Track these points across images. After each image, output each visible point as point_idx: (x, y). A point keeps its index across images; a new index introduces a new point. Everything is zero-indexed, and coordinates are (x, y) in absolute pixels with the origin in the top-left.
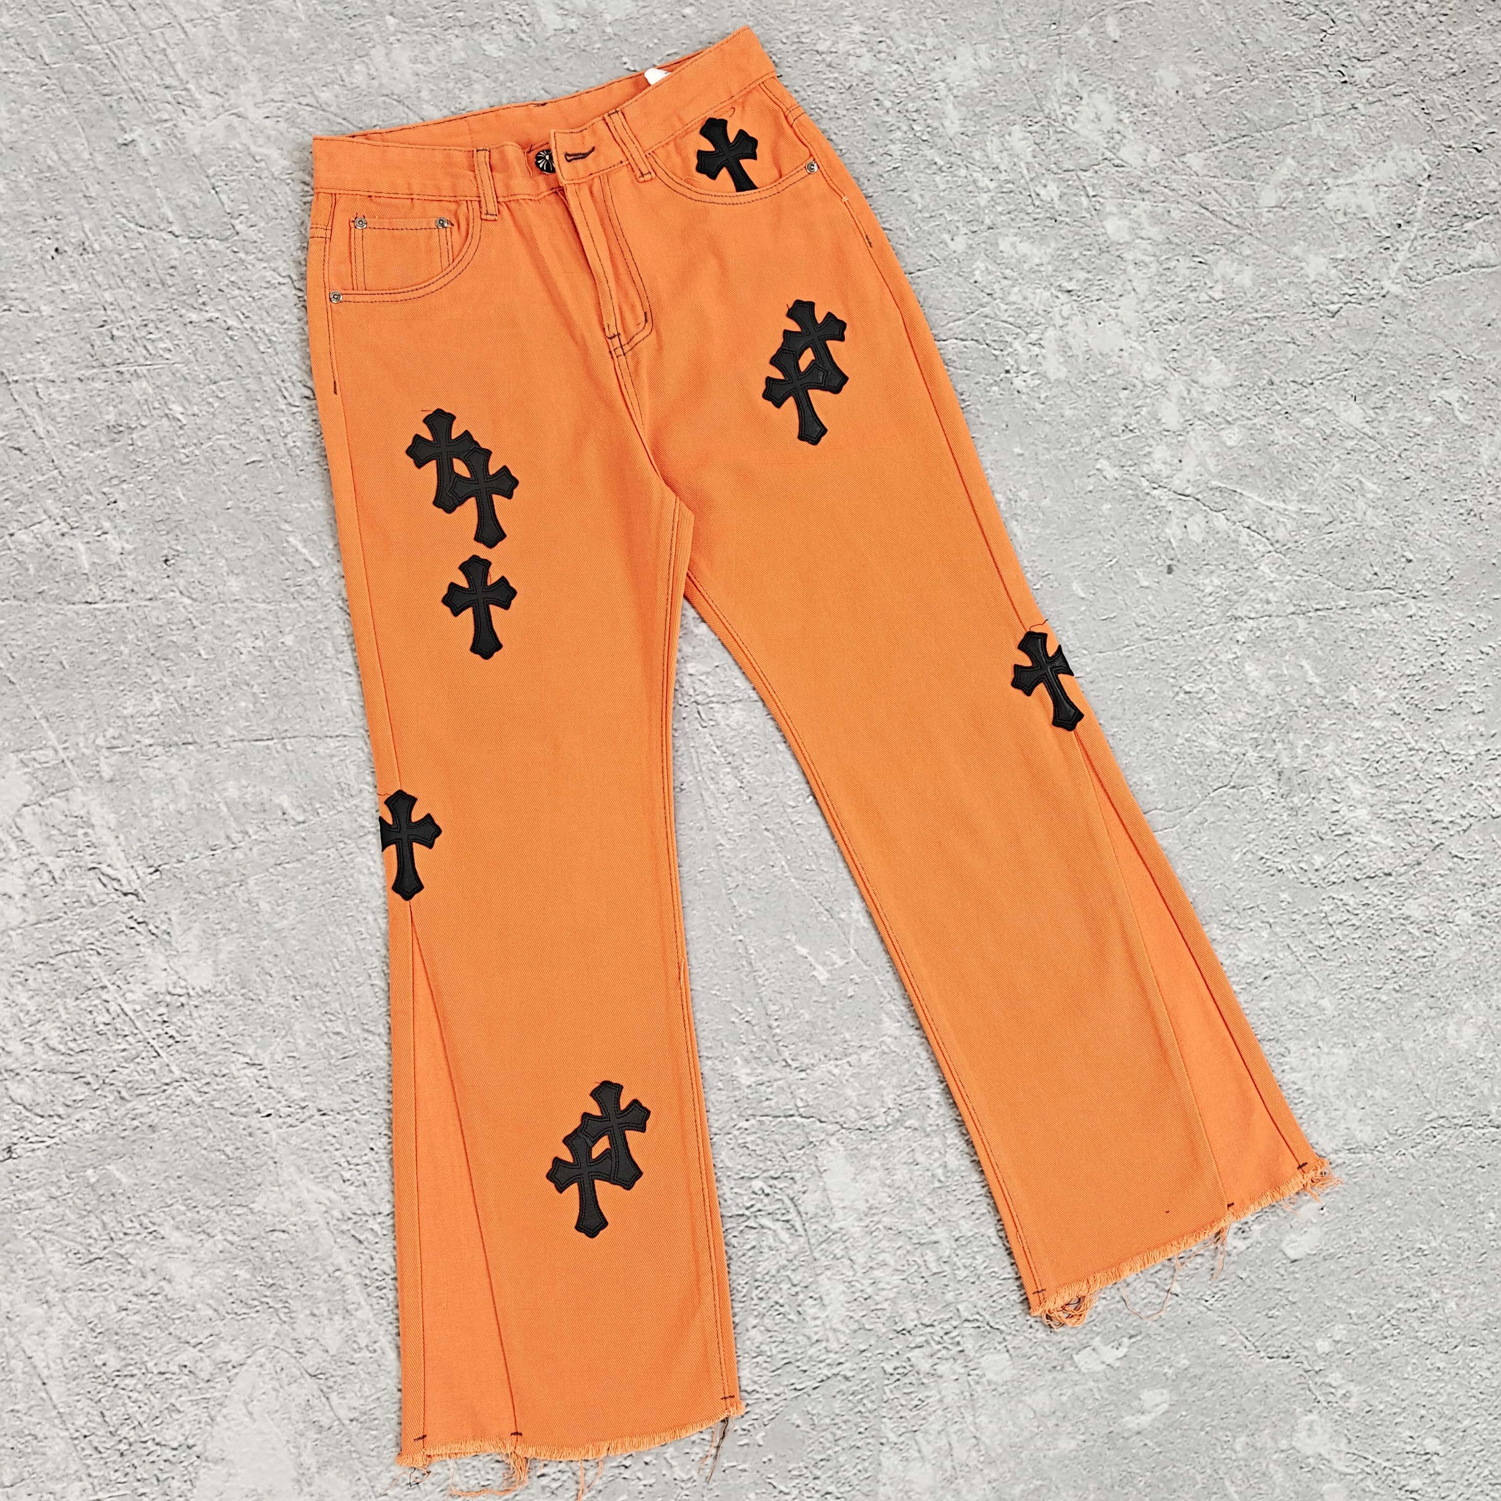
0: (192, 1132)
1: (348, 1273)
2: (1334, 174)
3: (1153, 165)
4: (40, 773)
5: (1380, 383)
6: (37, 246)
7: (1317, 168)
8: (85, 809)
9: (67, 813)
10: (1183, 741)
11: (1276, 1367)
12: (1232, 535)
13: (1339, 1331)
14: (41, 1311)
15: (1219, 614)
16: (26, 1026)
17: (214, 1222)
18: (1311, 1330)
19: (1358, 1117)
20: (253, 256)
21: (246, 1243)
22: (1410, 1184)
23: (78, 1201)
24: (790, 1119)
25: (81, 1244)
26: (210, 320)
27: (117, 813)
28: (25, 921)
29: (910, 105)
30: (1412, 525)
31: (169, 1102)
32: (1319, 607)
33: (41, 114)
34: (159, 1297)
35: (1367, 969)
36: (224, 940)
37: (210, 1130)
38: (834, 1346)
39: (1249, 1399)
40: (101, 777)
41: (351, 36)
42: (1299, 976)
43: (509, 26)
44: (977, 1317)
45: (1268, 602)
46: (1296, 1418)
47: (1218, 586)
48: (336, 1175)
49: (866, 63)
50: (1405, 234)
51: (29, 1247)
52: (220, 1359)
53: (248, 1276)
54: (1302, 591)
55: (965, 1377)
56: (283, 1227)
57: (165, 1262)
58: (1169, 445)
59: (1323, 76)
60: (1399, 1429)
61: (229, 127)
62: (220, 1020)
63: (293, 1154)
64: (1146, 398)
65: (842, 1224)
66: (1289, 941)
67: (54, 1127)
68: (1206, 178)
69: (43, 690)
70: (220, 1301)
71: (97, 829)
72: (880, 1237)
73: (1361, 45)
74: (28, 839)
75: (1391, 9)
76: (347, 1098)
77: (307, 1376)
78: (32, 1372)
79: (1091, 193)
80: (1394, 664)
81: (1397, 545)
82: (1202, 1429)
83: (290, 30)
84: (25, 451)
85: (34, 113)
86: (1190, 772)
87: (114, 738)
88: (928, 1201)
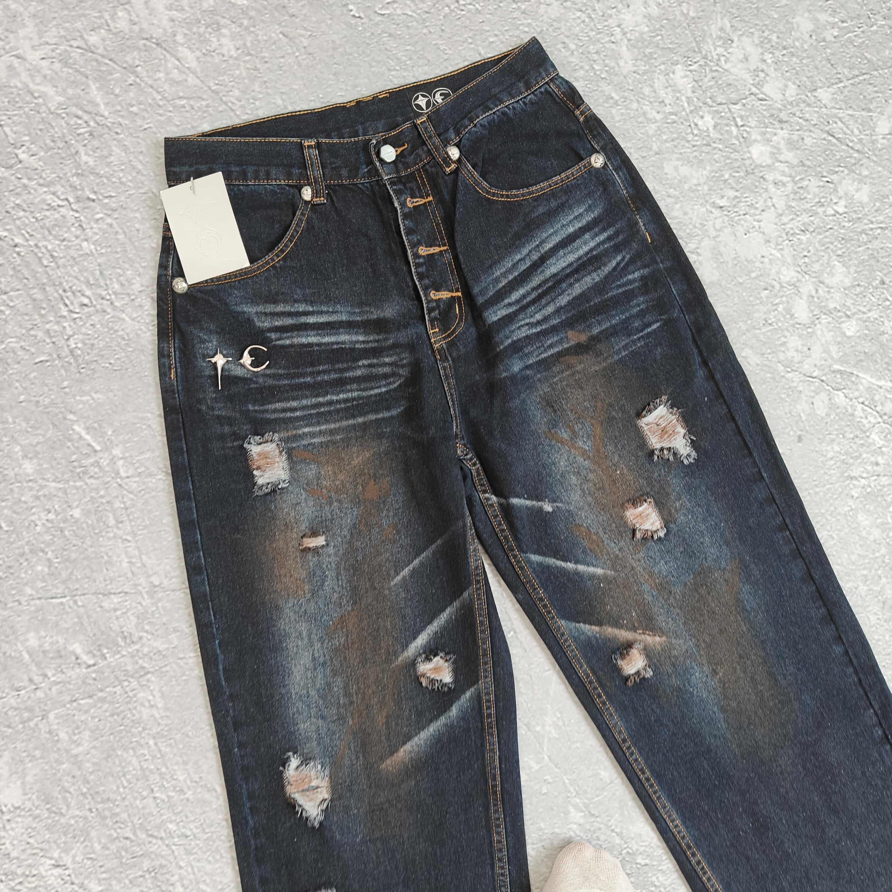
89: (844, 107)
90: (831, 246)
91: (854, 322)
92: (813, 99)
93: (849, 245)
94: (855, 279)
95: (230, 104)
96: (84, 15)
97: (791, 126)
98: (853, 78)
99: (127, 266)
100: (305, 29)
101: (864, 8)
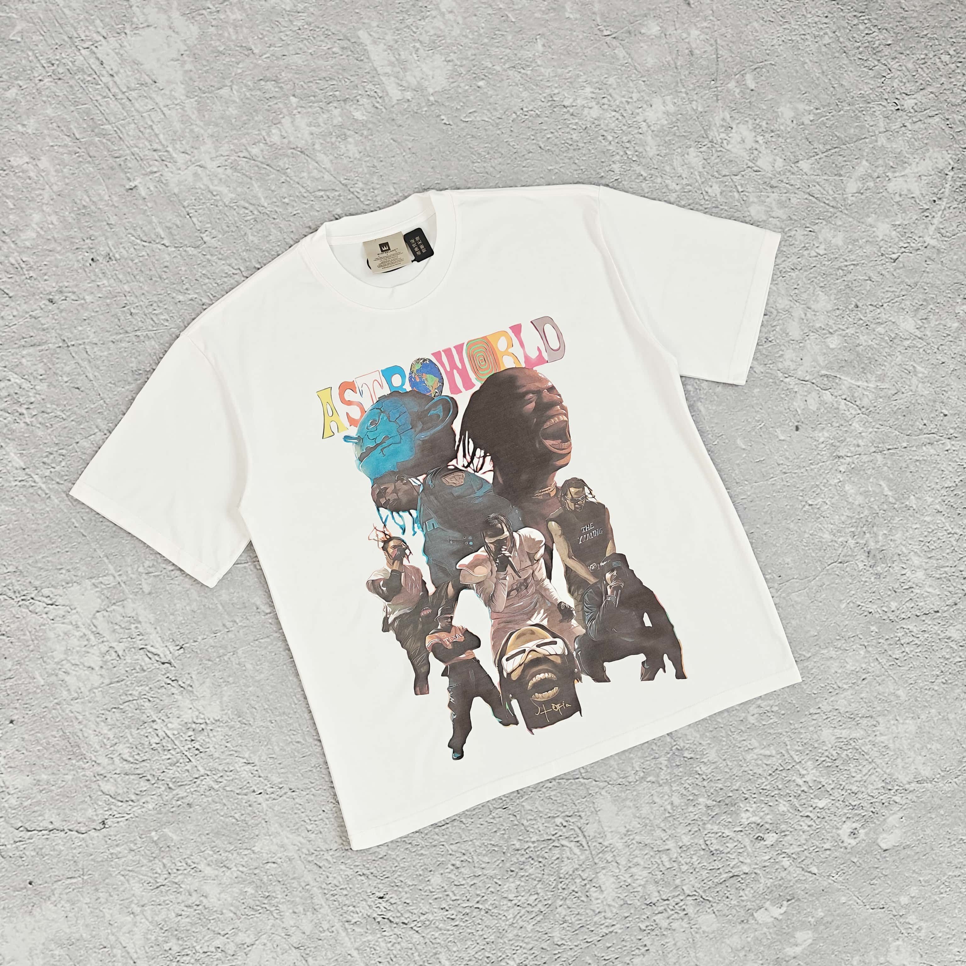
0: (213, 806)
1: (313, 887)
2: (892, 169)
3: (780, 170)
4: (105, 591)
5: (925, 303)
6: (80, 257)
7: (882, 166)
8: (135, 612)
9: (124, 615)
10: (809, 535)
11: (875, 914)
12: (835, 405)
13: (914, 891)
14: (129, 918)
15: (828, 455)
16: (108, 747)
17: (231, 860)
18: (897, 891)
19: (922, 762)
20: (215, 257)
21: (251, 872)
22: (954, 800)
23: (147, 852)
24: (577, 780)
25: (151, 877)
26: (191, 300)
27: (155, 614)
28: (103, 683)
29: (624, 138)
30: (947, 392)
31: (199, 789)
32: (890, 447)
33: (76, 172)
34: (200, 907)
35: (925, 670)
36: (226, 688)
37: (225, 805)
38: (609, 915)
39: (860, 934)
40: (143, 592)
41: (269, 111)
42: (883, 677)
43: (368, 99)
44: (695, 893)
45: (858, 446)
46: (889, 944)
47: (828, 437)
48: (303, 828)
49: (595, 112)
50: (938, 206)
51: (120, 881)
52: (240, 942)
53: (253, 892)
54: (880, 438)
55: (689, 930)
56: (273, 860)
57: (202, 885)
58: (794, 350)
59: (884, 106)
60: (951, 947)
61: (196, 174)
62: (227, 737)
63: (276, 816)
64: (779, 320)
65: (611, 841)
66: (877, 656)
67: (129, 808)
68: (812, 177)
69: (104, 539)
70: (237, 908)
71: (143, 624)
72: (634, 848)
73: (908, 85)
74: (101, 632)
75: (926, 60)
76: (307, 781)
77: (293, 949)
78: (127, 956)
79: (740, 190)
80: (938, 481)
81: (938, 405)
82: (833, 953)
83: (230, 109)
84: (82, 389)
85: (71, 172)
86: (813, 555)
87: (149, 567)
88: (662, 825)
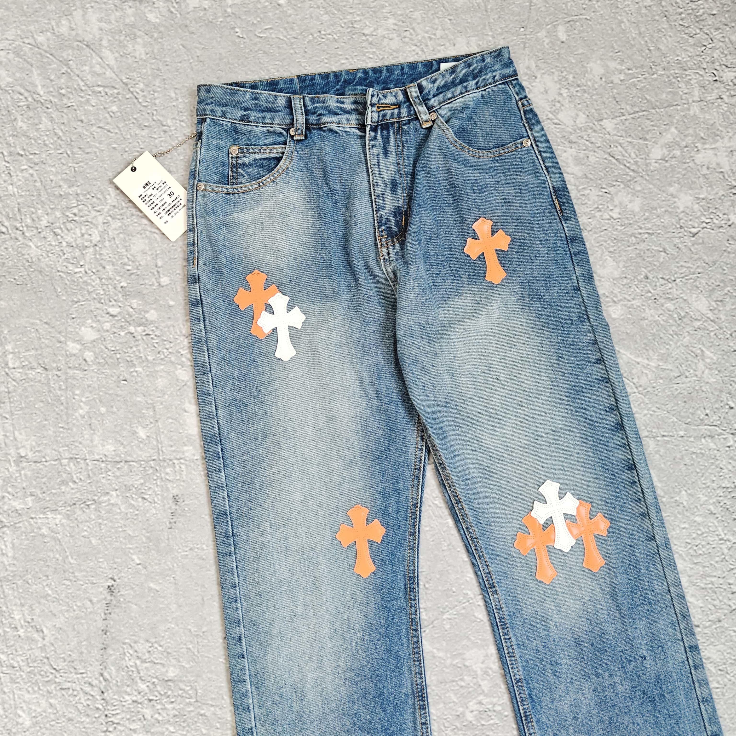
89: (624, 135)
90: (605, 244)
91: (620, 307)
92: (599, 127)
93: (620, 244)
94: (623, 272)
95: (135, 94)
96: (37, 21)
97: (579, 146)
98: (634, 113)
99: (39, 206)
100: (200, 43)
101: (648, 60)
